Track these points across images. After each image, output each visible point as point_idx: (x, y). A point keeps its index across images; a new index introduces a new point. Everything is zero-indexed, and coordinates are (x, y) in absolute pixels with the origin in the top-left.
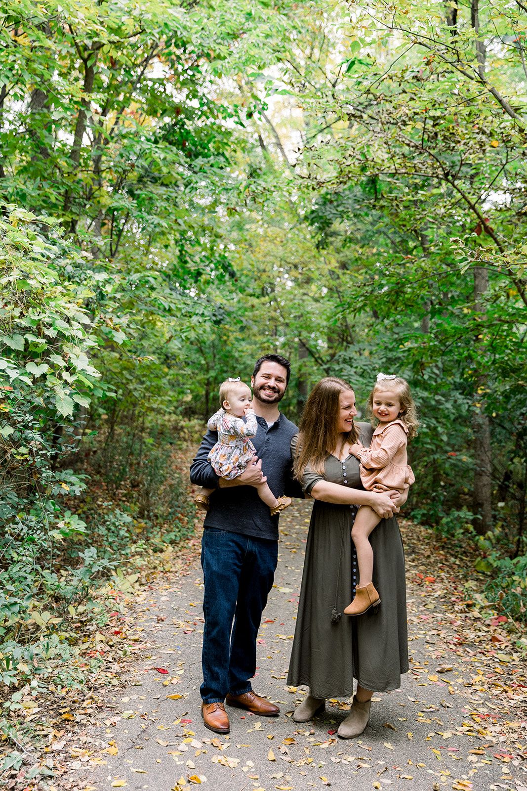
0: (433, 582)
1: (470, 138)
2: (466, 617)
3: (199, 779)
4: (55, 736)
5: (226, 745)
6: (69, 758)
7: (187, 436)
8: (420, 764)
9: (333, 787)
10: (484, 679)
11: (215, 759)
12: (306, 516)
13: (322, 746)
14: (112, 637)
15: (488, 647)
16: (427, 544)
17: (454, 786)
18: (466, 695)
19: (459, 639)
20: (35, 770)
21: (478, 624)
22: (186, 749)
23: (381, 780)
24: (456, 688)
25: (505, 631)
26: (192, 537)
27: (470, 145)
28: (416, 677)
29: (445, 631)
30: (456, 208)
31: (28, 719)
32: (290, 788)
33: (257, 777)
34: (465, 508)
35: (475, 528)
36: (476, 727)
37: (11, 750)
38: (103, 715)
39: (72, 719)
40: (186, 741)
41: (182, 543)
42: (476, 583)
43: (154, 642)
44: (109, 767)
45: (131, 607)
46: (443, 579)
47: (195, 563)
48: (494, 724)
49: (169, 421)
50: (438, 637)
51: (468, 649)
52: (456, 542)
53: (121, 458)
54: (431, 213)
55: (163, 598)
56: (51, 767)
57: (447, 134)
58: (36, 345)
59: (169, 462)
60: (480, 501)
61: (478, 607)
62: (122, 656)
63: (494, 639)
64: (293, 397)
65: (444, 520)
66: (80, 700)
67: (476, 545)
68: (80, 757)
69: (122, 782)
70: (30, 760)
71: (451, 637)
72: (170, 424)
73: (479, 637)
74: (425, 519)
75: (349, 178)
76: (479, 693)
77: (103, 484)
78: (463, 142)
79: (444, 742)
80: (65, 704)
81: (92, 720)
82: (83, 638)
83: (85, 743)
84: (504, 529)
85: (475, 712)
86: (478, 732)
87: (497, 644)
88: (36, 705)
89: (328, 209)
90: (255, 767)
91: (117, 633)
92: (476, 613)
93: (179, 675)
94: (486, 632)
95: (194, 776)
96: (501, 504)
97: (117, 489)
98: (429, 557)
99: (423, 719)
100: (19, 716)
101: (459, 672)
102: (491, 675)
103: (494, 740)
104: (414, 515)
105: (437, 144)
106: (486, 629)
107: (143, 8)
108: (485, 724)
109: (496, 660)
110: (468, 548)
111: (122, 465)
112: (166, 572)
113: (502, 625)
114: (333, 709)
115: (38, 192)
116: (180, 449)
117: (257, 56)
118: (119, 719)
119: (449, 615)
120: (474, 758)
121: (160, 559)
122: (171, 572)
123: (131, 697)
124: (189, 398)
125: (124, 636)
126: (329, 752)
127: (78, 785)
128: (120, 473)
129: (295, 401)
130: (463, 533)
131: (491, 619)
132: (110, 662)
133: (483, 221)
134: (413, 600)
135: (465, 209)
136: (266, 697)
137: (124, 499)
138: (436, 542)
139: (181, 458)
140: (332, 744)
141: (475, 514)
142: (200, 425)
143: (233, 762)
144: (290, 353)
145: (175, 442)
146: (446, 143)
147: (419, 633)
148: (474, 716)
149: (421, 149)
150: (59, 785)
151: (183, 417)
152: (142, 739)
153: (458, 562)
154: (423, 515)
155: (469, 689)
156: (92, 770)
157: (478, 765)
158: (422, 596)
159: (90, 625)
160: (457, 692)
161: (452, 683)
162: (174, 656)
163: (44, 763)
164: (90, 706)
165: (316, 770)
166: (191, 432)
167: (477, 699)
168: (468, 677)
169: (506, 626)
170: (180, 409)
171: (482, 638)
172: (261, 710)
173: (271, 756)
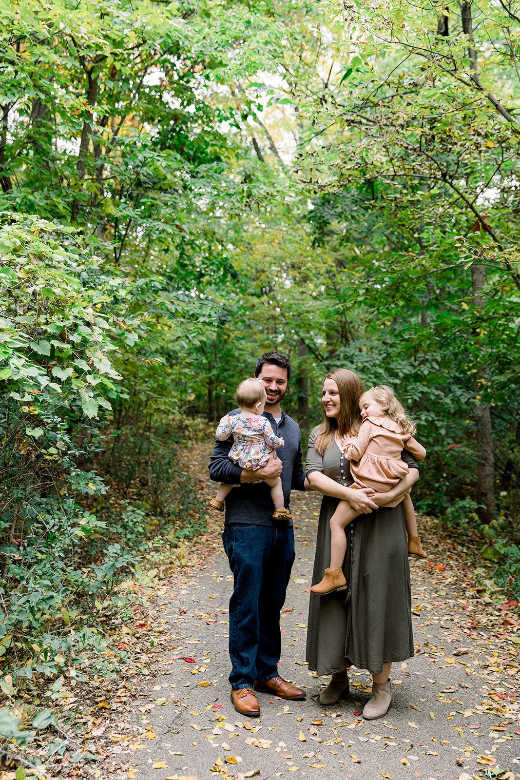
0: (443, 570)
1: (466, 139)
2: (478, 602)
3: (235, 760)
4: (94, 723)
5: (258, 728)
6: (109, 743)
7: (191, 435)
8: (444, 741)
9: (363, 764)
10: (499, 661)
11: (249, 741)
12: (315, 510)
13: (349, 727)
14: (138, 630)
15: (501, 630)
16: (435, 533)
17: (478, 760)
18: (483, 676)
19: (473, 624)
20: (78, 755)
21: (490, 609)
22: (220, 732)
23: (408, 757)
24: (473, 670)
25: (516, 615)
26: (205, 532)
27: (466, 146)
28: (433, 660)
29: (458, 617)
30: (453, 208)
31: (66, 708)
32: (322, 766)
33: (290, 756)
34: (468, 498)
35: (479, 517)
36: (495, 705)
37: (53, 737)
38: (138, 703)
39: (108, 707)
40: (219, 725)
41: (195, 539)
42: (484, 569)
43: (179, 633)
44: (148, 750)
45: (153, 601)
46: (452, 567)
47: (209, 557)
48: (512, 703)
49: (174, 420)
50: (451, 622)
51: (481, 633)
52: (462, 531)
53: (129, 458)
54: (430, 212)
55: (183, 592)
56: (94, 751)
57: (445, 136)
58: (61, 350)
59: (176, 461)
60: (484, 491)
61: (489, 592)
62: (150, 647)
63: (506, 623)
64: (294, 393)
65: (449, 510)
66: (114, 689)
67: (482, 534)
68: (120, 743)
69: (163, 764)
70: (73, 746)
71: (464, 622)
72: (175, 423)
73: (491, 621)
74: (429, 509)
75: (349, 181)
76: (495, 674)
77: (113, 483)
78: (459, 144)
79: (466, 721)
80: (100, 694)
81: (128, 708)
82: (110, 631)
83: (123, 729)
84: (507, 518)
85: (493, 692)
86: (497, 710)
87: (509, 627)
88: (72, 695)
89: (326, 209)
90: (287, 747)
91: (142, 626)
92: (486, 598)
93: (206, 664)
94: (497, 616)
95: (230, 757)
96: (503, 493)
97: (127, 487)
98: (437, 546)
99: (444, 700)
100: (56, 705)
101: (475, 655)
102: (505, 657)
103: (514, 717)
104: (419, 506)
105: (434, 146)
106: (498, 614)
107: (144, 20)
108: (503, 703)
109: (509, 642)
110: (474, 536)
111: (130, 464)
112: (183, 567)
113: (512, 610)
114: (357, 692)
115: (46, 201)
116: (186, 447)
117: (257, 62)
118: (153, 706)
119: (461, 601)
120: (495, 735)
121: (175, 554)
122: (188, 566)
123: (162, 685)
124: (192, 397)
125: (149, 628)
126: (356, 732)
127: (121, 768)
128: (129, 472)
129: (295, 398)
130: (468, 523)
131: (502, 604)
132: (138, 653)
133: (481, 219)
134: (425, 587)
135: (462, 208)
136: (291, 682)
137: (135, 497)
138: (443, 531)
139: (187, 456)
140: (359, 725)
141: (479, 503)
142: (203, 424)
143: (266, 743)
144: (290, 351)
145: (180, 440)
146: (443, 145)
147: (433, 619)
148: (492, 696)
149: (419, 151)
150: (102, 768)
151: (187, 416)
152: (176, 724)
153: (465, 551)
154: (428, 506)
155: (485, 670)
156: (133, 754)
157: (500, 741)
158: (434, 583)
159: (114, 619)
160: (474, 673)
161: (469, 665)
162: (199, 646)
163: (87, 748)
164: (124, 694)
165: (345, 749)
166: (195, 431)
167: (494, 679)
168: (484, 659)
169: (516, 610)
170: (184, 408)
171: (494, 622)
172: (288, 694)
173: (302, 737)
